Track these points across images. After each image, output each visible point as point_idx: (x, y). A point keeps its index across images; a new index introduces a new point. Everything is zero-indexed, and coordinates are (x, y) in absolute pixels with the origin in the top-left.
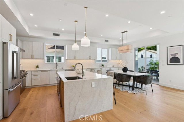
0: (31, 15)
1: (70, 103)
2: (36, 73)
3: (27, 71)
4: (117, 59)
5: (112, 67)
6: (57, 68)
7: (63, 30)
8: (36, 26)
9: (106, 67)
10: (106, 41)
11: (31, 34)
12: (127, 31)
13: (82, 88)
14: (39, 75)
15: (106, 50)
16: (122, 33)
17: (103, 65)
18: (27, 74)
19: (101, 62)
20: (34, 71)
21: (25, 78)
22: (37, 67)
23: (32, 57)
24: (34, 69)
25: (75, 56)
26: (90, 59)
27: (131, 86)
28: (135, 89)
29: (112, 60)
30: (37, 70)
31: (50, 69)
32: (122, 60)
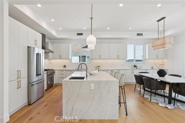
0: (53, 20)
1: (67, 101)
2: (62, 72)
3: (55, 70)
4: (157, 58)
5: (151, 69)
6: (82, 68)
7: (85, 28)
8: (60, 29)
9: (140, 69)
10: (138, 35)
11: (58, 37)
12: (164, 18)
13: (80, 89)
14: (64, 74)
15: (142, 46)
16: (158, 21)
17: (135, 66)
18: (55, 72)
19: (135, 62)
20: (61, 70)
21: (53, 76)
22: (65, 66)
23: (60, 58)
24: (62, 68)
25: (100, 56)
26: (118, 58)
27: (166, 97)
28: (173, 101)
29: (149, 59)
30: (65, 69)
31: (75, 69)
32: (167, 59)
